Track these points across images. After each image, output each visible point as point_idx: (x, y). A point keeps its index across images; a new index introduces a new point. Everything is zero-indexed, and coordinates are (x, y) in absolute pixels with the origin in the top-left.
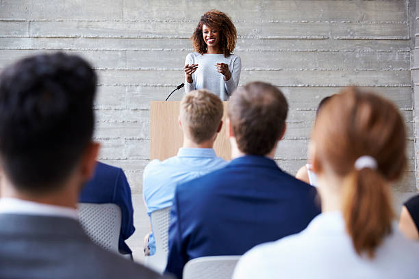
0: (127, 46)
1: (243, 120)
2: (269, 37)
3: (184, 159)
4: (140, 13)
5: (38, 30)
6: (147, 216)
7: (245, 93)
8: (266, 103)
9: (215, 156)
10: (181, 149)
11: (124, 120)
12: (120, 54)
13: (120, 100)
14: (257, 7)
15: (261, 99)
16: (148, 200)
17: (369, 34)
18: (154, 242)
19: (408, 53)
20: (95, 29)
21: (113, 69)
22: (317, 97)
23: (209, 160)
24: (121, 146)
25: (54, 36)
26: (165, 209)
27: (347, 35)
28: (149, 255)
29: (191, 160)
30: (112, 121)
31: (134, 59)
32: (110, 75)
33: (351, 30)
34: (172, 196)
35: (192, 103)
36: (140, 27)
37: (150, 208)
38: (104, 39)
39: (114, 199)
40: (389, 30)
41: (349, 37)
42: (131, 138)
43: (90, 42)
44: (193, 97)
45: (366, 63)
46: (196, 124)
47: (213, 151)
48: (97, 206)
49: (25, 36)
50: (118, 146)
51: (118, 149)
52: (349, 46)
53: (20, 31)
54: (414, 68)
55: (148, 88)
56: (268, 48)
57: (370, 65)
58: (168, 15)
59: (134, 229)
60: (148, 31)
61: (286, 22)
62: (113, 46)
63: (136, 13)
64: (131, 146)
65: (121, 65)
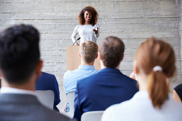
0: (56, 23)
1: (105, 53)
2: (117, 18)
3: (81, 70)
4: (61, 8)
5: (17, 16)
6: (66, 95)
7: (106, 41)
8: (115, 45)
9: (95, 68)
10: (80, 66)
11: (56, 54)
12: (53, 26)
13: (53, 46)
14: (112, 4)
15: (113, 44)
16: (66, 88)
17: (161, 15)
18: (69, 106)
19: (178, 23)
20: (42, 16)
21: (50, 33)
22: (139, 43)
23: (92, 70)
24: (54, 66)
25: (25, 19)
26: (73, 92)
27: (151, 16)
28: (67, 112)
29: (84, 70)
30: (50, 55)
31: (59, 28)
32: (49, 35)
33: (153, 14)
34: (75, 86)
35: (86, 46)
36: (61, 14)
37: (67, 91)
38: (46, 20)
39: (51, 88)
40: (170, 13)
41: (152, 17)
42: (59, 62)
43: (40, 21)
44: (86, 44)
45: (160, 28)
46: (87, 55)
47: (94, 67)
48: (44, 91)
49: (12, 19)
50: (53, 66)
51: (53, 67)
52: (152, 21)
53: (9, 17)
54: (180, 30)
55: (65, 40)
56: (117, 22)
57: (161, 29)
58: (73, 9)
59: (60, 101)
60: (65, 16)
61: (125, 11)
62: (50, 22)
63: (60, 8)
64: (59, 66)
65: (54, 31)
